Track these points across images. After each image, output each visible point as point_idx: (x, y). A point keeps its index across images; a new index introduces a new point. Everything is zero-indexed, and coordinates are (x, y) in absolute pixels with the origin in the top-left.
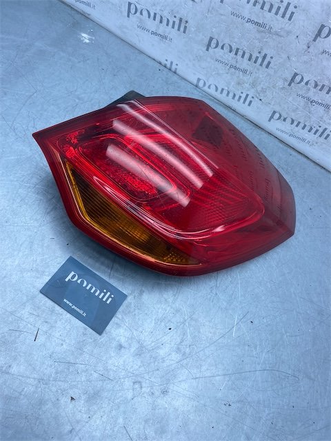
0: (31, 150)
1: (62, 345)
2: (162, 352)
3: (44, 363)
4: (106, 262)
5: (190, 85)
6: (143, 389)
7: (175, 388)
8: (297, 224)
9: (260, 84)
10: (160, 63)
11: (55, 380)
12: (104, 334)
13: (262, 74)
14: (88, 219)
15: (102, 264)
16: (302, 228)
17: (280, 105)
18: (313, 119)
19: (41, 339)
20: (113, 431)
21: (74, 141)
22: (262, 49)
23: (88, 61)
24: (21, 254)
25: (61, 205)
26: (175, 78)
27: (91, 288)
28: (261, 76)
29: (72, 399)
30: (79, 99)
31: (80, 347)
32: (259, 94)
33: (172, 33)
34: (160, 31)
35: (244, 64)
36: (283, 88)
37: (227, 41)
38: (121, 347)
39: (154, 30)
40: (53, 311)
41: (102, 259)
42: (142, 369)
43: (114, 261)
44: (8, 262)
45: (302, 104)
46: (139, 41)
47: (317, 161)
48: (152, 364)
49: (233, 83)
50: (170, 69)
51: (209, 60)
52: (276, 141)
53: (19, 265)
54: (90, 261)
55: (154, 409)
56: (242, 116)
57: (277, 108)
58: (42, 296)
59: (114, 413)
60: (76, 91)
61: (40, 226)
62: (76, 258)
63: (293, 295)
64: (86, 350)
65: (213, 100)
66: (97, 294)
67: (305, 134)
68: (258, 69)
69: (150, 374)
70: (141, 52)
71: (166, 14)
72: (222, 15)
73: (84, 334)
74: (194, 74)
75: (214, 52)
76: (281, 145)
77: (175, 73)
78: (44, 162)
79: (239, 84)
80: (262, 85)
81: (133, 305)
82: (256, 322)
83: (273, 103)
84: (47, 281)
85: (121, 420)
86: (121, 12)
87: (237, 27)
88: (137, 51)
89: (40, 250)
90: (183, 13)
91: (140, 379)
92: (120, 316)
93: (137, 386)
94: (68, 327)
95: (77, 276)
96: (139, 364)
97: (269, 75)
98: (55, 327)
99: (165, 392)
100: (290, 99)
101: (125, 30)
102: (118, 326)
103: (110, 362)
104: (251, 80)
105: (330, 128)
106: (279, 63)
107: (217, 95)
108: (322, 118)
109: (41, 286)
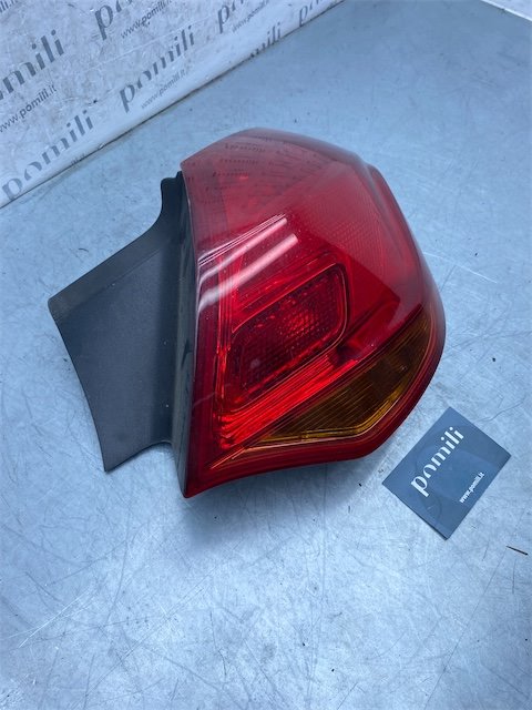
9: (75, 84)
12: (509, 451)
13: (64, 69)
17: (120, 76)
18: (162, 39)
22: (32, 39)
24: (380, 566)
27: (438, 459)
28: (66, 73)
32: (86, 97)
35: (34, 86)
36: (102, 51)
40: (478, 523)
44: (396, 589)
45: (137, 40)
47: (208, 79)
49: (47, 130)
53: (402, 571)
56: (99, 150)
57: (120, 84)
61: (325, 528)
65: (54, 184)
66: (448, 452)
67: (173, 68)
68: (55, 70)
79: (54, 120)
80: (79, 83)
81: (462, 404)
83: (110, 85)
84: (428, 526)
89: (372, 533)
94: (502, 502)
95: (419, 478)
97: (72, 59)
98: (503, 522)
100: (122, 52)
102: (494, 429)
104: (62, 96)
105: (184, 26)
106: (68, 27)
107: (48, 169)
108: (169, 26)
109: (437, 538)
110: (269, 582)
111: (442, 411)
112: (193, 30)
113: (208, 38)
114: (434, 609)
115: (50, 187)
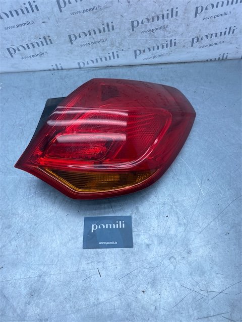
0: (18, 175)
1: (116, 268)
2: (172, 232)
3: (114, 284)
4: (106, 205)
5: (76, 71)
6: (177, 259)
7: (193, 246)
8: (194, 106)
9: (116, 41)
10: (50, 70)
11: (127, 289)
12: (134, 246)
13: (113, 35)
14: (80, 191)
15: (105, 208)
16: (198, 107)
17: (136, 45)
18: (160, 39)
19: (103, 273)
20: (177, 292)
21: (40, 153)
22: (103, 22)
23: (9, 100)
24: (57, 236)
25: (58, 193)
26: (65, 72)
28: (113, 37)
29: (143, 291)
30: (21, 125)
31: (127, 262)
32: (119, 47)
33: (45, 48)
34: (37, 52)
35: (99, 37)
36: (131, 35)
37: (80, 31)
38: (148, 246)
39: (32, 54)
40: (98, 254)
41: (103, 206)
42: (168, 249)
43: (110, 202)
44: (54, 245)
45: (148, 36)
46: (29, 66)
47: (179, 61)
48: (172, 242)
49: (100, 52)
50: (58, 70)
51: (77, 48)
52: (148, 66)
53: (61, 243)
54: (97, 212)
55: (190, 265)
56: (119, 66)
57: (135, 48)
58: (86, 250)
59: (171, 283)
60: (15, 122)
61: (56, 213)
62: (88, 216)
63: (220, 149)
64: (131, 261)
65: (95, 70)
67: (161, 51)
68: (109, 34)
69: (175, 248)
70: (34, 71)
71: (33, 41)
72: (66, 19)
73: (124, 253)
74: (74, 62)
75: (77, 42)
76: (152, 67)
77: (62, 69)
78: (30, 176)
79: (103, 50)
81: (138, 219)
82: (210, 178)
83: (130, 47)
84: (82, 240)
85: (177, 284)
86: (7, 57)
87: (80, 19)
88: (31, 73)
89: (66, 226)
90: (43, 33)
91: (171, 255)
92: (136, 230)
93: (172, 260)
94: (112, 256)
96: (165, 247)
97: (117, 33)
98: (106, 261)
99: (189, 252)
100: (139, 38)
101: (16, 66)
102: (138, 235)
103: (149, 258)
104: (109, 43)
105: (173, 38)
106: (119, 23)
107: (96, 64)
108: (165, 36)
109: (81, 245)
110: (28, 212)
111: (128, 215)
112: (177, 41)
113: (184, 46)
114: (57, 261)
115: (93, 70)
